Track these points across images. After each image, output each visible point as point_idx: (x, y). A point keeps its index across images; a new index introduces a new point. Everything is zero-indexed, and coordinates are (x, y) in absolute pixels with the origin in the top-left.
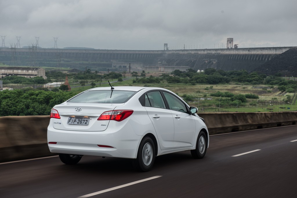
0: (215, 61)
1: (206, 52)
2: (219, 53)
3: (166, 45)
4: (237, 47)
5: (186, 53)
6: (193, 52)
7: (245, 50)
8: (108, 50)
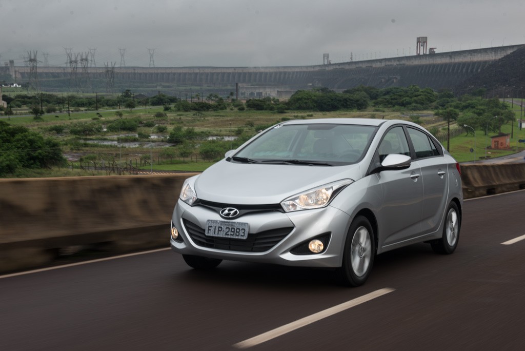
0: (396, 78)
1: (383, 64)
2: (404, 64)
3: (326, 56)
4: (434, 52)
5: (354, 67)
6: (364, 66)
7: (445, 57)
8: (235, 68)
